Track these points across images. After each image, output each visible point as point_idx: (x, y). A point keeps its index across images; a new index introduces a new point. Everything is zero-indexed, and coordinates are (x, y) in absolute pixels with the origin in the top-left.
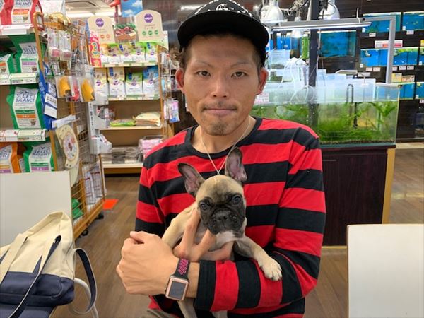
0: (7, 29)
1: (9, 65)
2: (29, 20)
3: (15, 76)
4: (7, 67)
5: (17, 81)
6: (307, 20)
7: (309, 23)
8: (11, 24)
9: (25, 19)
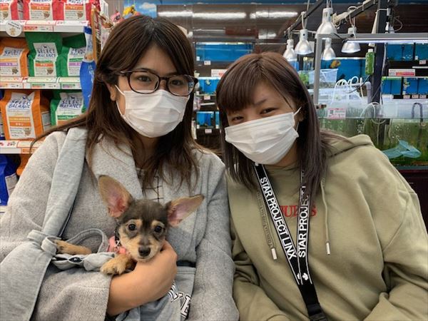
0: (60, 24)
1: (57, 67)
2: (85, 16)
3: (62, 80)
4: (54, 68)
5: (68, 86)
6: (373, 33)
7: (374, 36)
8: (63, 19)
9: (80, 15)
